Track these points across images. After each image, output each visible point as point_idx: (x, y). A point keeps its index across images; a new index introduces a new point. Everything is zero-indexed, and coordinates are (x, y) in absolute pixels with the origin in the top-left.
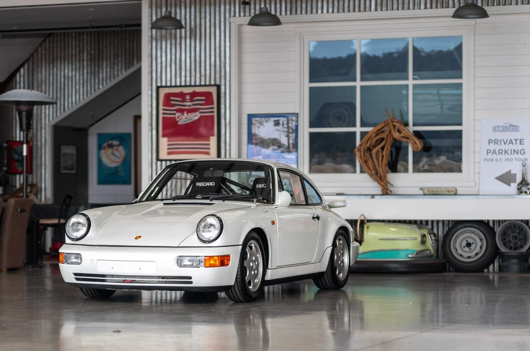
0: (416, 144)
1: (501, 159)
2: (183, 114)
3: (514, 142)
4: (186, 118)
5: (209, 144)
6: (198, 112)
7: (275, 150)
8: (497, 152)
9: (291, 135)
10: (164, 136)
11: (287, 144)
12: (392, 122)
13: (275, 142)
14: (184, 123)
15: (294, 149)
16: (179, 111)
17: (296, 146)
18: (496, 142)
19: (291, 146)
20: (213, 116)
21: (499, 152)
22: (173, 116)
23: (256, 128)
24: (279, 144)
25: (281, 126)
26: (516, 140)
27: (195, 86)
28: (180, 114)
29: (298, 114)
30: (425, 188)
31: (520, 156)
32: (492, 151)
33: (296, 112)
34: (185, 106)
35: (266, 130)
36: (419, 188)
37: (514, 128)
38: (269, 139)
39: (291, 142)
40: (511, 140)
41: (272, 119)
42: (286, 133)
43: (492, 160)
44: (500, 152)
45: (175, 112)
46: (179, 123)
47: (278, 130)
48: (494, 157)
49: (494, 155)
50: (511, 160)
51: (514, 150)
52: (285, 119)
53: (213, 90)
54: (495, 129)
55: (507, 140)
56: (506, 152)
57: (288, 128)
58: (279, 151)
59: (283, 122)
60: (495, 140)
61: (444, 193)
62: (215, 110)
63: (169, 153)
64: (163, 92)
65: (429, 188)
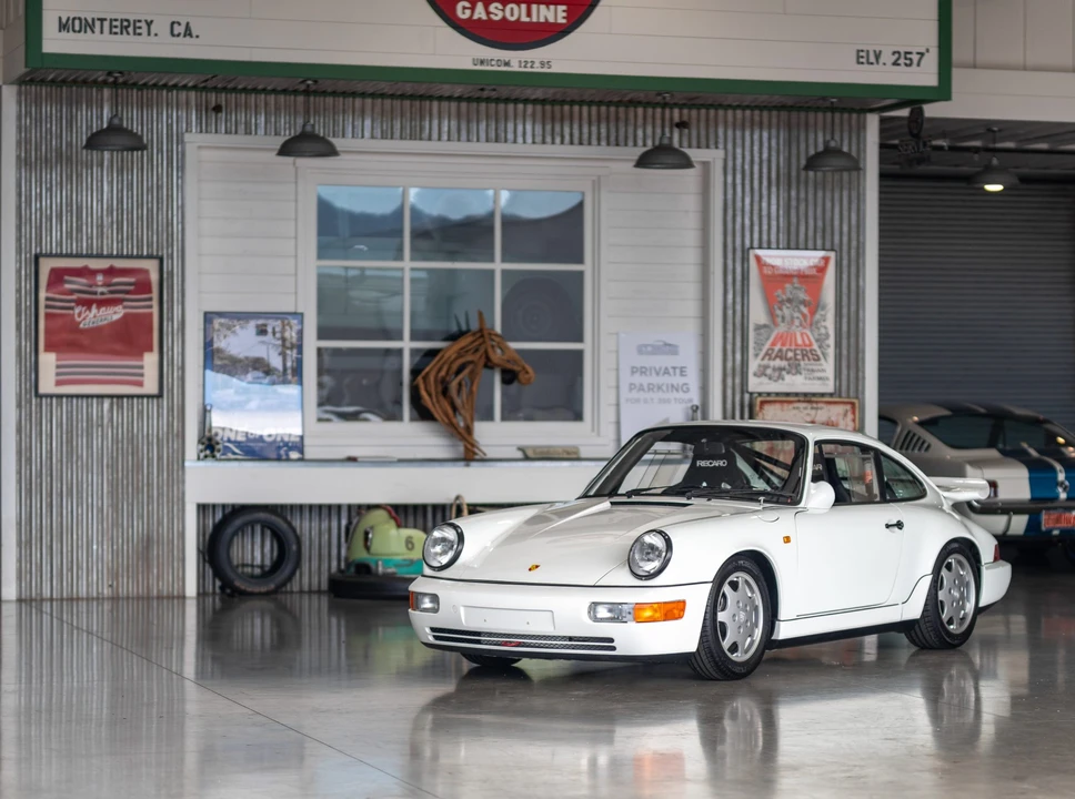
0: (527, 372)
1: (652, 399)
2: (89, 308)
3: (671, 371)
4: (95, 317)
5: (142, 367)
6: (121, 307)
7: (258, 378)
8: (646, 387)
9: (288, 352)
10: (49, 348)
11: (280, 368)
12: (490, 334)
13: (257, 365)
14: (91, 325)
15: (296, 378)
16: (80, 302)
17: (298, 371)
18: (643, 371)
19: (289, 371)
20: (151, 315)
21: (649, 389)
22: (71, 312)
23: (222, 337)
24: (266, 369)
25: (269, 337)
26: (674, 368)
27: (110, 256)
28: (84, 308)
29: (302, 314)
30: (528, 447)
31: (680, 395)
32: (638, 385)
33: (299, 311)
34: (95, 293)
35: (241, 342)
36: (515, 448)
37: (670, 349)
38: (247, 358)
39: (289, 364)
40: (666, 369)
41: (252, 324)
42: (280, 349)
43: (637, 401)
44: (651, 388)
45: (73, 304)
46: (81, 326)
47: (263, 342)
48: (642, 395)
49: (641, 393)
50: (667, 401)
51: (673, 386)
52: (279, 322)
53: (151, 266)
54: (642, 349)
55: (660, 369)
56: (659, 388)
57: (284, 340)
58: (267, 380)
59: (274, 329)
60: (642, 368)
61: (561, 456)
62: (155, 303)
63: (59, 383)
64: (47, 266)
65: (534, 448)
